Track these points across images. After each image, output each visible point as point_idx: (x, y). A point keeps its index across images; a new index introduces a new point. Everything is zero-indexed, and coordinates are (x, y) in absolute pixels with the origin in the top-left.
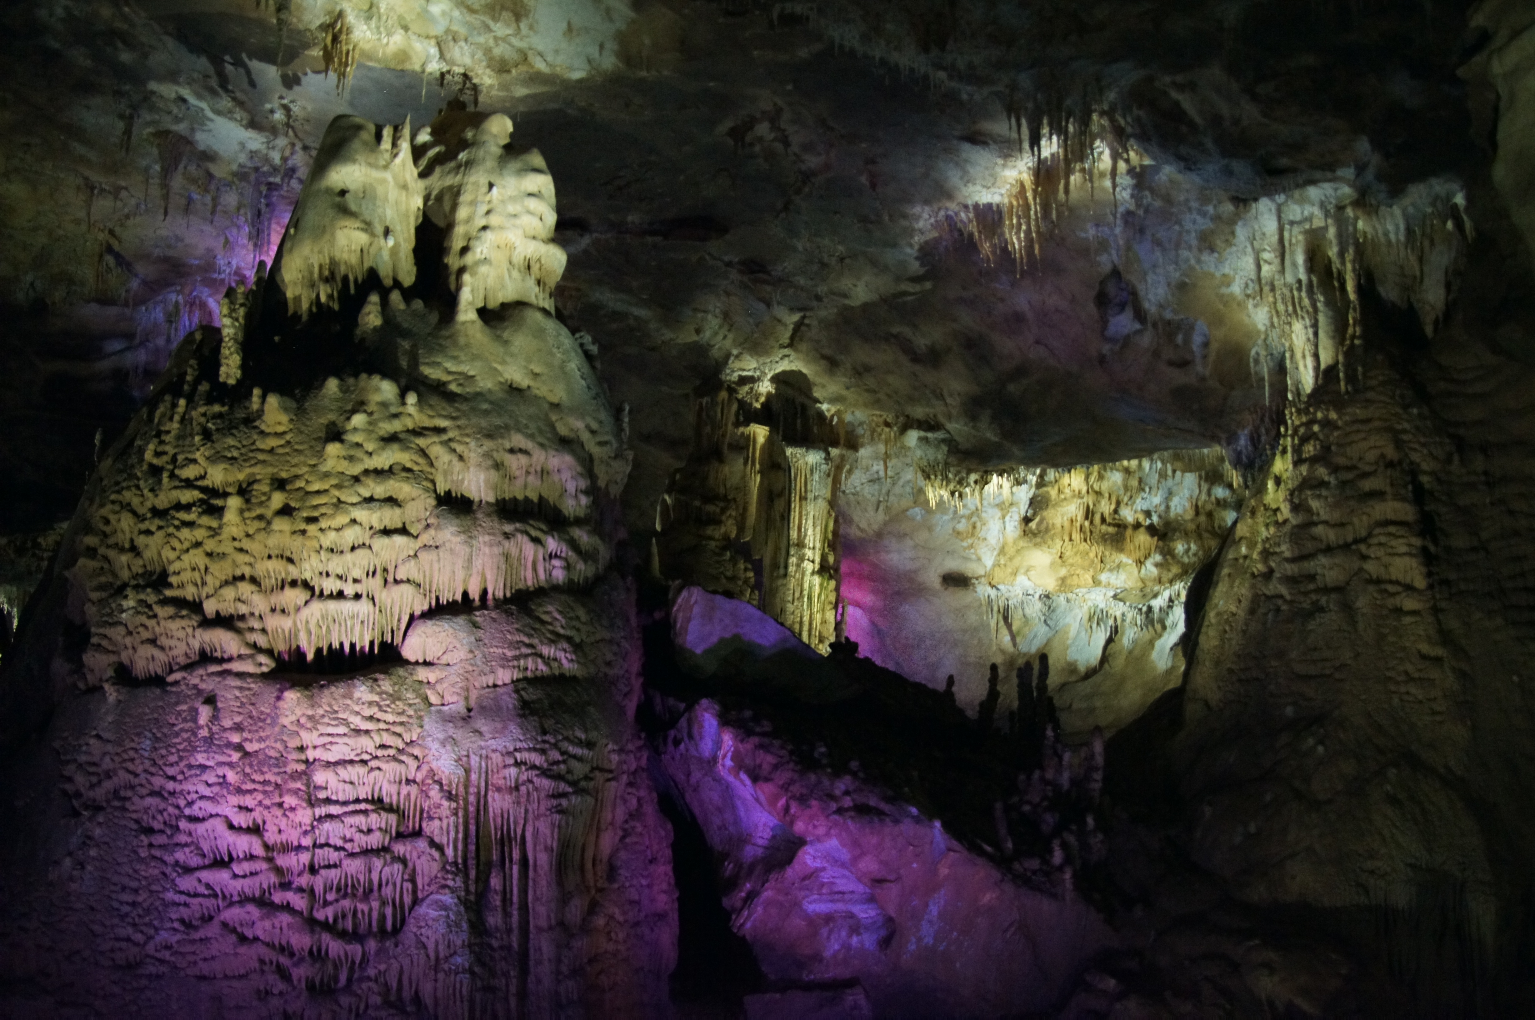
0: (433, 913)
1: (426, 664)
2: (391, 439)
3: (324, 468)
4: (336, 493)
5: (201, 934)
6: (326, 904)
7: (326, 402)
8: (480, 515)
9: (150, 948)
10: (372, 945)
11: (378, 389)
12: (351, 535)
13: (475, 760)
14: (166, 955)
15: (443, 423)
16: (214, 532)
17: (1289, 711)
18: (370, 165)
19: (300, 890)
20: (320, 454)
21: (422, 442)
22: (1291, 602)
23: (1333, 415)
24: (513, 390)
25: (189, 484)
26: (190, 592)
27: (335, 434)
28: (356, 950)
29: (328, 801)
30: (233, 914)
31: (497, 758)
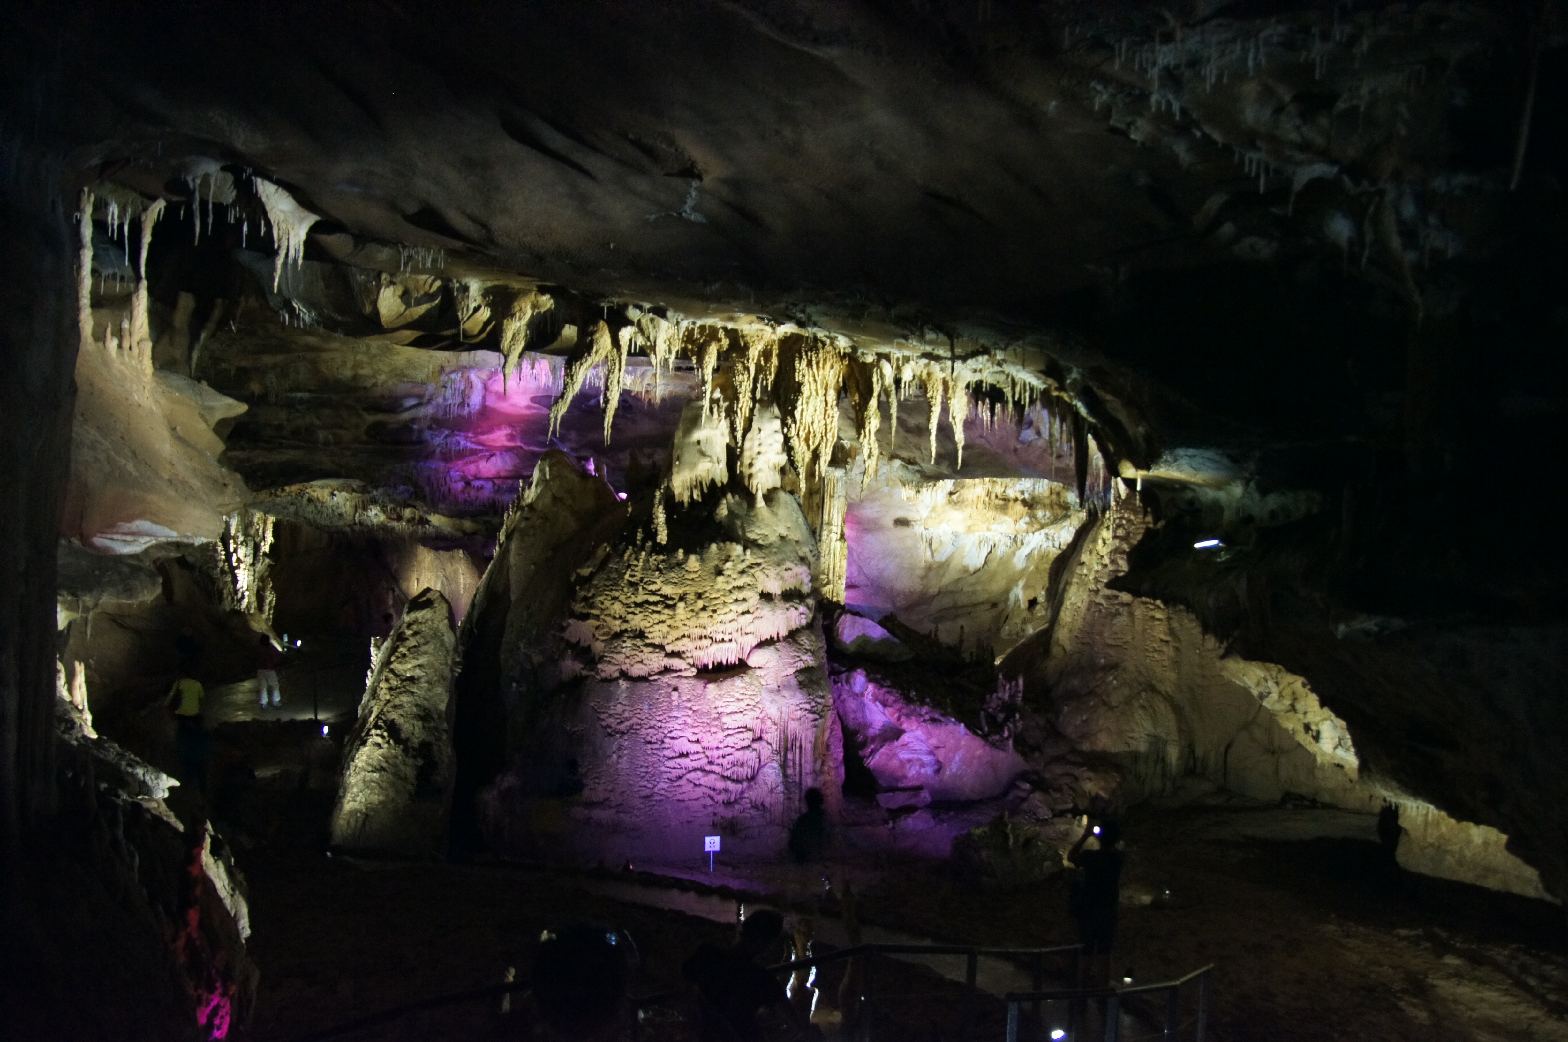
0: (770, 771)
1: (760, 668)
2: (743, 572)
3: (716, 587)
4: (723, 598)
5: (678, 783)
6: (727, 769)
7: (712, 555)
8: (776, 601)
9: (656, 790)
10: (745, 784)
11: (735, 550)
12: (730, 616)
13: (784, 709)
14: (663, 792)
15: (759, 561)
16: (672, 617)
17: (1103, 661)
18: (711, 428)
19: (718, 764)
20: (714, 581)
21: (752, 571)
22: (1106, 608)
23: (1132, 517)
24: (782, 538)
25: (653, 593)
26: (657, 641)
27: (719, 572)
28: (739, 787)
29: (728, 729)
30: (689, 776)
31: (793, 707)
